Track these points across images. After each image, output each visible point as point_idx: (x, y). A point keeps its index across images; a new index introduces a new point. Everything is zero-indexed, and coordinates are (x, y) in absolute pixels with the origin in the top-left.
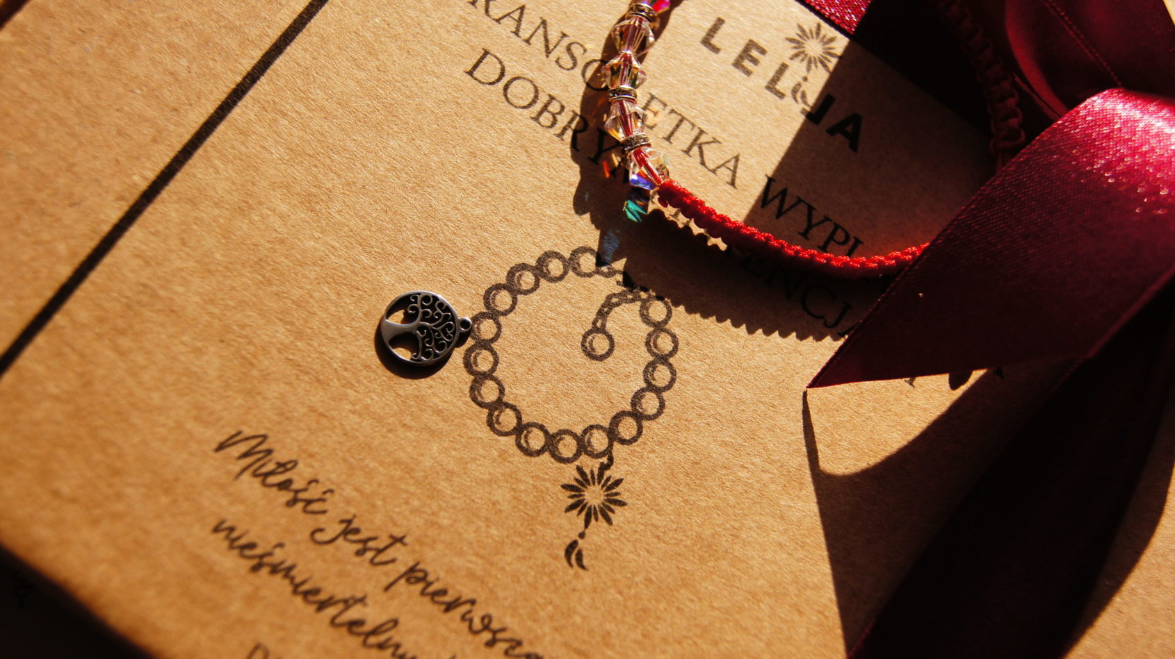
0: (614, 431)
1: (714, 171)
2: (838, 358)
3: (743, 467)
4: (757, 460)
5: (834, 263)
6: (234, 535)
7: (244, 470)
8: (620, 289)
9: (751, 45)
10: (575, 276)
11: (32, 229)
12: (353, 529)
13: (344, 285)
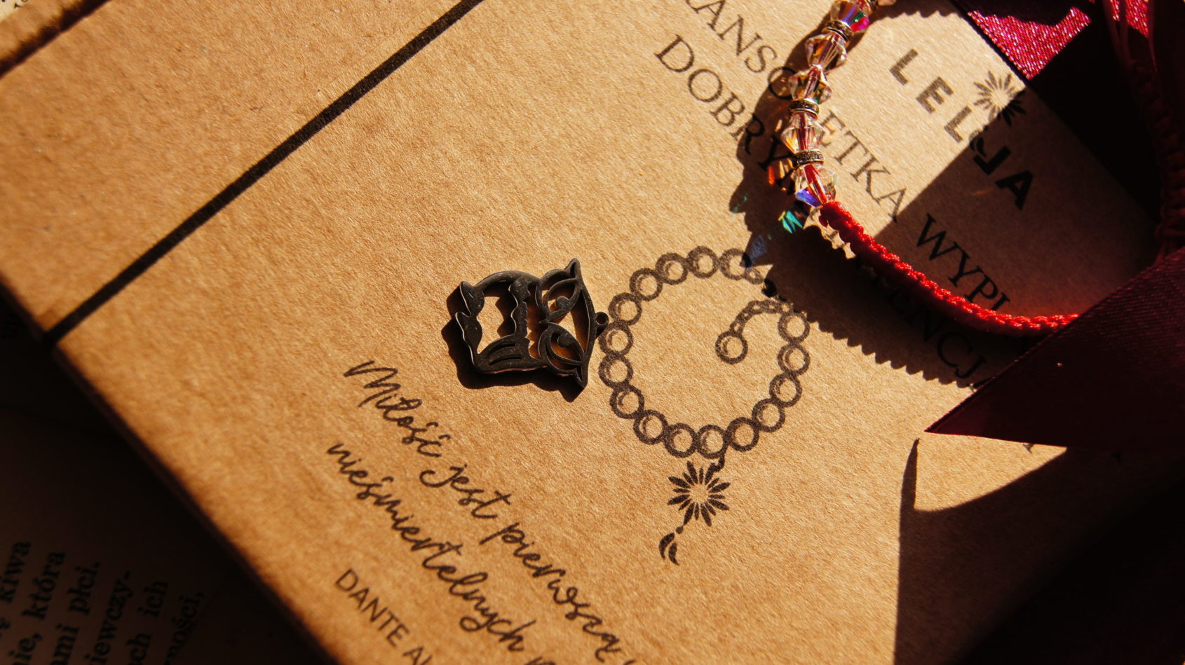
0: (731, 435)
1: (878, 200)
2: (963, 409)
3: (848, 496)
4: (864, 493)
5: (980, 315)
6: (347, 460)
7: (369, 399)
8: (763, 297)
9: (939, 82)
10: (723, 276)
11: (211, 124)
12: (461, 478)
13: (499, 239)
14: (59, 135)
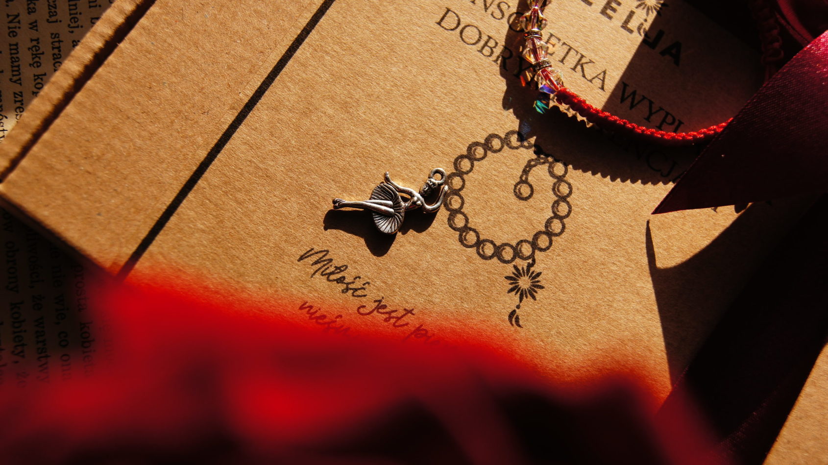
0: (535, 243)
1: (591, 81)
2: (670, 196)
3: (613, 263)
4: (622, 259)
5: (666, 137)
6: (312, 311)
7: (316, 271)
10: (508, 149)
11: (181, 128)
12: (382, 306)
13: (370, 158)
14: (92, 157)
